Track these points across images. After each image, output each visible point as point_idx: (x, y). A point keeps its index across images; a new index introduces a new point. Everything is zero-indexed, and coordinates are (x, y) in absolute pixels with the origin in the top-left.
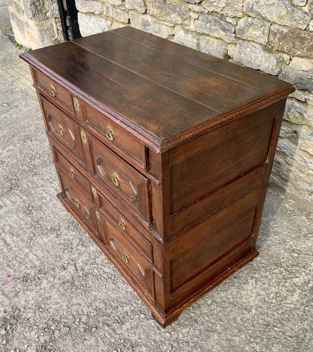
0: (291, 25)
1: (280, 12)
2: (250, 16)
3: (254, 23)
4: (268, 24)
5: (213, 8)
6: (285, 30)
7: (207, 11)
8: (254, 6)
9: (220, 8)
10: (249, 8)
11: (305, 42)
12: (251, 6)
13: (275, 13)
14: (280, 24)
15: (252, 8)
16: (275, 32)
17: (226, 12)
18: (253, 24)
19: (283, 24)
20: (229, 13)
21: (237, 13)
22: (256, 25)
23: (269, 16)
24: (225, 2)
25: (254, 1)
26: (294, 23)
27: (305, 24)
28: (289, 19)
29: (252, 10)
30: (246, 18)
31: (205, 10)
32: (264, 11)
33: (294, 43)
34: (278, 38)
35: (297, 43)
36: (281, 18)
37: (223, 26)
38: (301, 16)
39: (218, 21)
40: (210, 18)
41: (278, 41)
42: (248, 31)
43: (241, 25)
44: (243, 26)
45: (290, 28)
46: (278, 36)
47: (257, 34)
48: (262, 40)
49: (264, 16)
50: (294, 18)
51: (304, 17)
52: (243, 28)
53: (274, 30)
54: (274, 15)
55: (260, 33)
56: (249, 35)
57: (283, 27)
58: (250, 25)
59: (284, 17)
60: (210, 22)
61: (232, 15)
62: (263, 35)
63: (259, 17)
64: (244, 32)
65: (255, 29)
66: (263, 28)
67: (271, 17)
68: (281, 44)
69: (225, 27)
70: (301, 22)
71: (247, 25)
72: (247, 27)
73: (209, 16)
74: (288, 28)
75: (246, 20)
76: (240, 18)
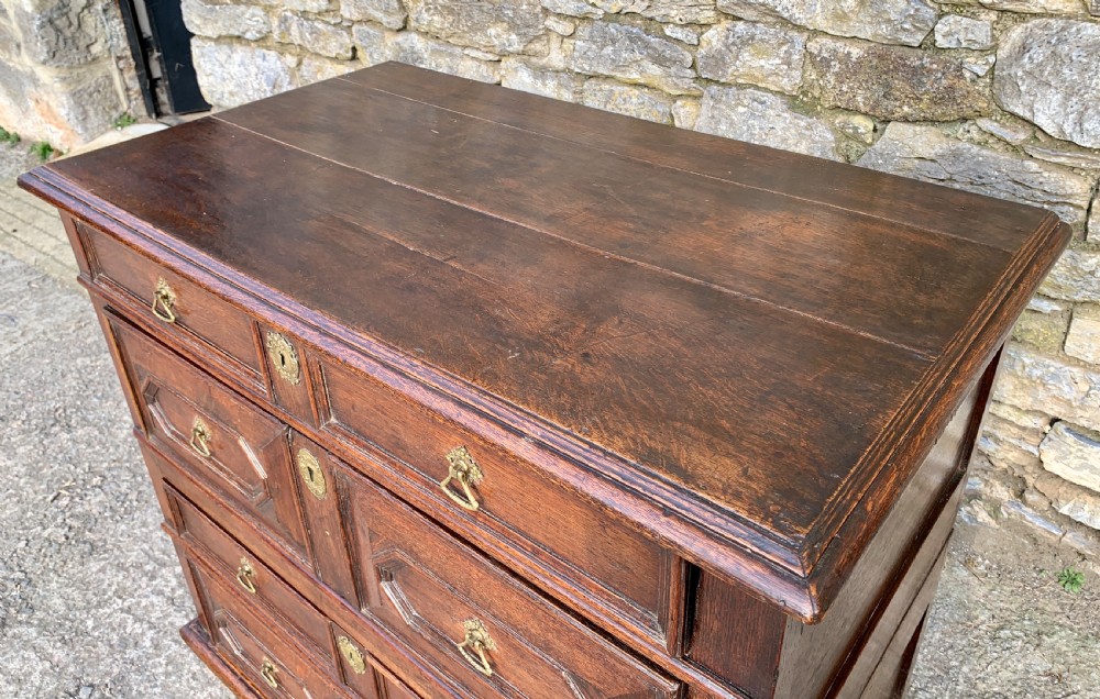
0: (875, 35)
2: (740, 19)
3: (757, 37)
4: (799, 38)
5: (620, 4)
6: (856, 52)
7: (600, 12)
11: (925, 79)
13: (819, 5)
14: (839, 34)
16: (825, 57)
17: (663, 12)
18: (752, 38)
19: (847, 35)
20: (673, 13)
21: (697, 13)
22: (762, 40)
23: (801, 16)
26: (884, 30)
27: (919, 29)
28: (869, 19)
30: (726, 24)
31: (594, 10)
33: (887, 85)
34: (836, 74)
35: (898, 84)
36: (841, 17)
37: (655, 49)
38: (907, 10)
39: (640, 38)
40: (613, 30)
41: (837, 80)
42: (737, 58)
43: (714, 43)
44: (719, 46)
45: (872, 45)
46: (836, 67)
47: (767, 66)
48: (786, 80)
49: (786, 15)
50: (886, 16)
51: (917, 10)
52: (720, 51)
53: (820, 51)
54: (819, 10)
55: (778, 61)
56: (741, 70)
57: (848, 42)
58: (743, 43)
59: (851, 15)
60: (614, 42)
61: (681, 20)
62: (786, 67)
63: (770, 19)
64: (725, 64)
65: (759, 54)
66: (785, 48)
67: (808, 16)
68: (845, 88)
69: (663, 51)
70: (906, 26)
71: (733, 44)
72: (734, 49)
73: (611, 25)
74: (866, 45)
75: (728, 30)
76: (708, 25)
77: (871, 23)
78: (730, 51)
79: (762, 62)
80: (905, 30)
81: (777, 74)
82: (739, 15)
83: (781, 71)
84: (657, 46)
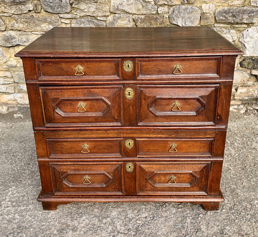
0: (147, 13)
1: (138, 7)
3: (122, 17)
4: (131, 16)
5: (84, 13)
6: (143, 17)
7: (78, 16)
8: (119, 7)
9: (91, 12)
10: (115, 9)
11: (158, 20)
12: (116, 7)
13: (134, 8)
14: (139, 14)
15: (118, 8)
16: (137, 19)
17: (96, 14)
18: (120, 17)
19: (141, 14)
20: (99, 14)
21: (105, 13)
22: (123, 17)
23: (130, 11)
24: (95, 8)
25: (118, 4)
26: (148, 11)
27: (155, 10)
28: (145, 10)
29: (118, 9)
30: (113, 15)
31: (77, 16)
32: (126, 9)
33: (150, 22)
34: (140, 22)
35: (152, 22)
36: (139, 10)
37: (96, 23)
38: (152, 7)
39: (91, 21)
40: (83, 20)
41: (140, 23)
42: (117, 22)
43: (110, 20)
44: (112, 20)
45: (146, 15)
46: (140, 20)
47: (124, 23)
48: (129, 25)
49: (127, 11)
50: (148, 9)
51: (154, 7)
52: (112, 21)
53: (135, 18)
54: (134, 9)
55: (127, 21)
56: (118, 25)
57: (141, 15)
58: (118, 18)
59: (141, 9)
60: (84, 23)
61: (101, 15)
62: (129, 22)
63: (123, 13)
64: (114, 24)
65: (122, 20)
66: (128, 18)
67: (132, 11)
68: (142, 25)
69: (98, 23)
70: (152, 10)
71: (116, 19)
72: (116, 20)
73: (82, 19)
74: (145, 15)
75: (114, 16)
76: (108, 16)
77: (145, 11)
78: (115, 21)
79: (123, 22)
80: (152, 11)
81: (127, 24)
82: (116, 13)
83: (128, 23)
84: (96, 22)
